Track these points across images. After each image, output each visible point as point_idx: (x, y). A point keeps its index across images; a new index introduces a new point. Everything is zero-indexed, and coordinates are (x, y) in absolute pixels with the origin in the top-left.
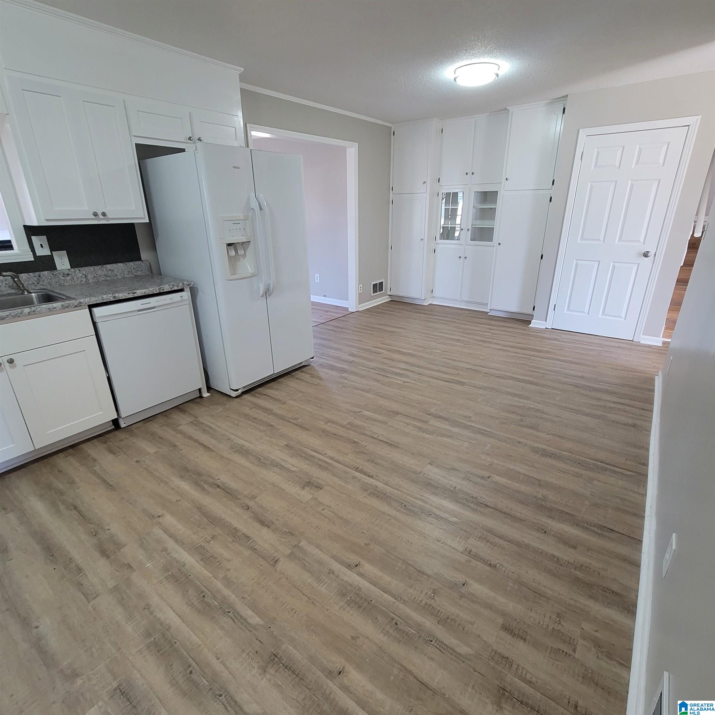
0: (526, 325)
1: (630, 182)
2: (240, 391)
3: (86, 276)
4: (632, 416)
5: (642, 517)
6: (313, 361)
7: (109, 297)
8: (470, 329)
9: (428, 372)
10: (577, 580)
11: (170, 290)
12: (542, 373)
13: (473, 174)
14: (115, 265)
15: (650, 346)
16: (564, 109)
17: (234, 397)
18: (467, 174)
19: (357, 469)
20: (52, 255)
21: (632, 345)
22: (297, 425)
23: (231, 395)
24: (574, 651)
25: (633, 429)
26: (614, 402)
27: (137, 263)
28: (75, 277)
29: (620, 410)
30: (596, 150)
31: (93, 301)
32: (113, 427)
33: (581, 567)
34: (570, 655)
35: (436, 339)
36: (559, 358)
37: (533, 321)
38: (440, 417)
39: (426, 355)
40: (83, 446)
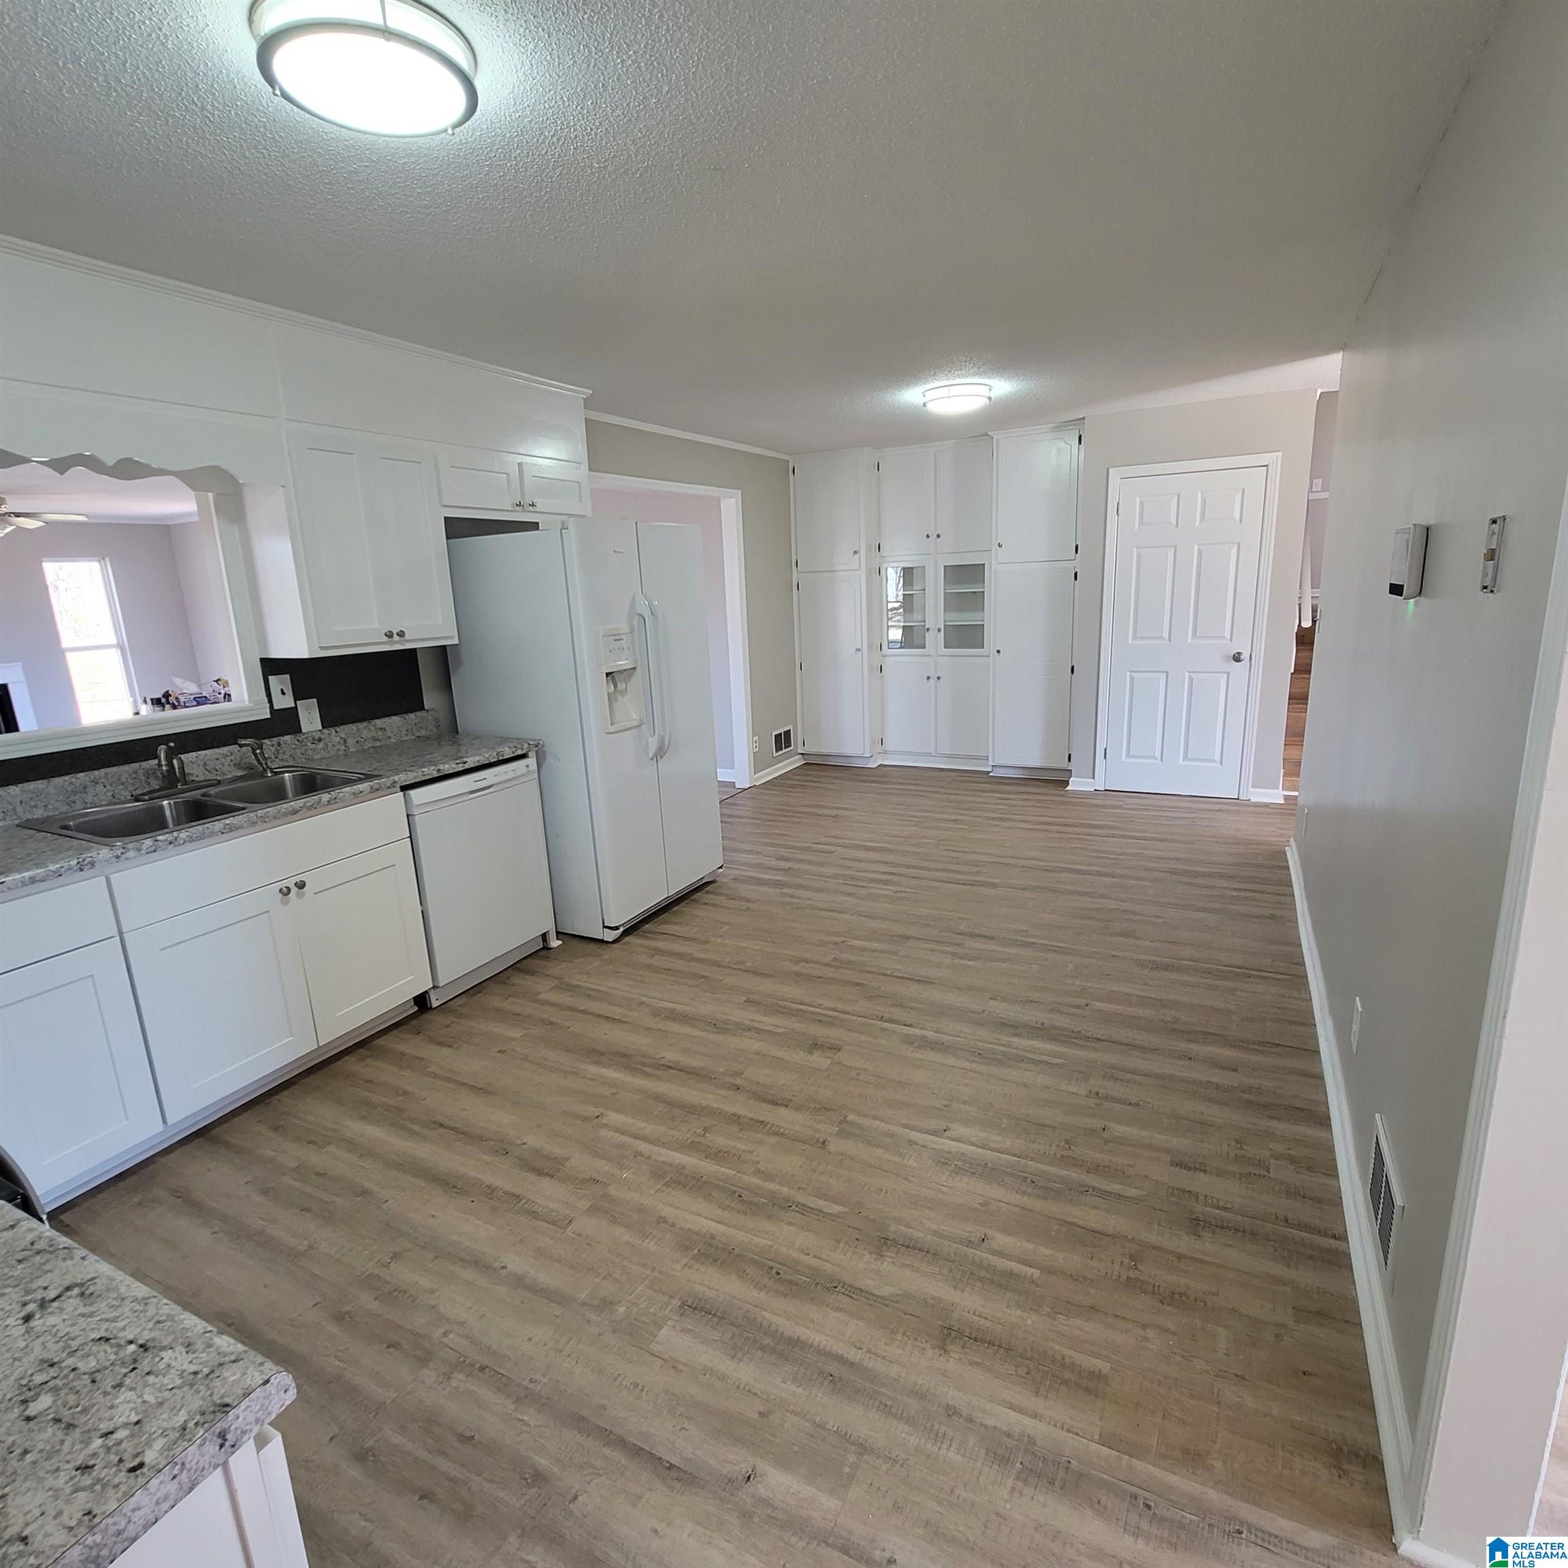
0: (1061, 787)
1: (1196, 547)
2: (622, 929)
3: (345, 741)
4: (1266, 905)
5: (1312, 1025)
6: (721, 873)
7: (431, 772)
8: (968, 802)
9: (929, 874)
10: (1249, 1103)
11: (512, 755)
12: (1114, 859)
13: (938, 536)
14: (386, 720)
15: (1267, 805)
16: (1080, 437)
17: (611, 940)
18: (928, 536)
19: (882, 1019)
20: (296, 707)
21: (1239, 805)
22: (747, 971)
23: (605, 939)
24: (1268, 1172)
25: (1272, 922)
26: (1235, 889)
27: (419, 714)
28: (330, 744)
29: (1246, 898)
30: (1138, 499)
31: (410, 778)
32: (416, 1008)
33: (1250, 1089)
34: (1264, 1176)
35: (917, 822)
36: (1132, 834)
37: (1072, 779)
38: (977, 936)
39: (911, 849)
40: (379, 1042)
